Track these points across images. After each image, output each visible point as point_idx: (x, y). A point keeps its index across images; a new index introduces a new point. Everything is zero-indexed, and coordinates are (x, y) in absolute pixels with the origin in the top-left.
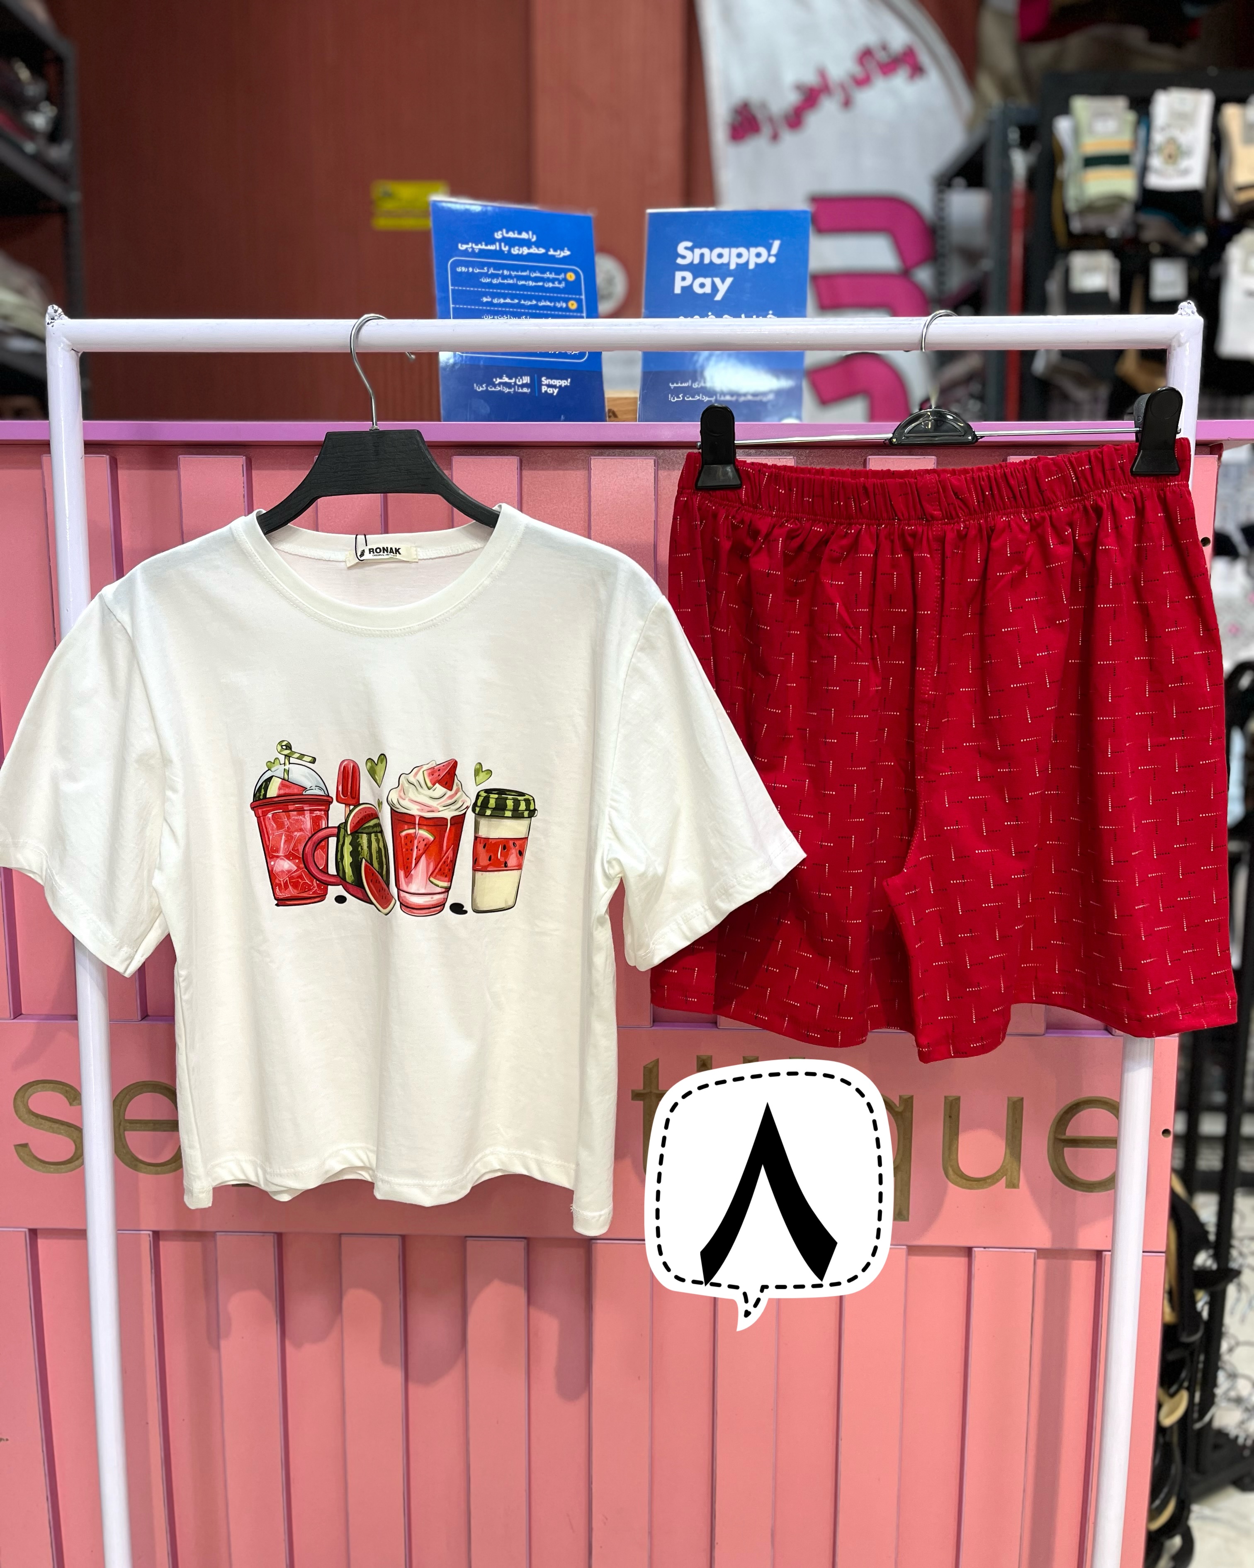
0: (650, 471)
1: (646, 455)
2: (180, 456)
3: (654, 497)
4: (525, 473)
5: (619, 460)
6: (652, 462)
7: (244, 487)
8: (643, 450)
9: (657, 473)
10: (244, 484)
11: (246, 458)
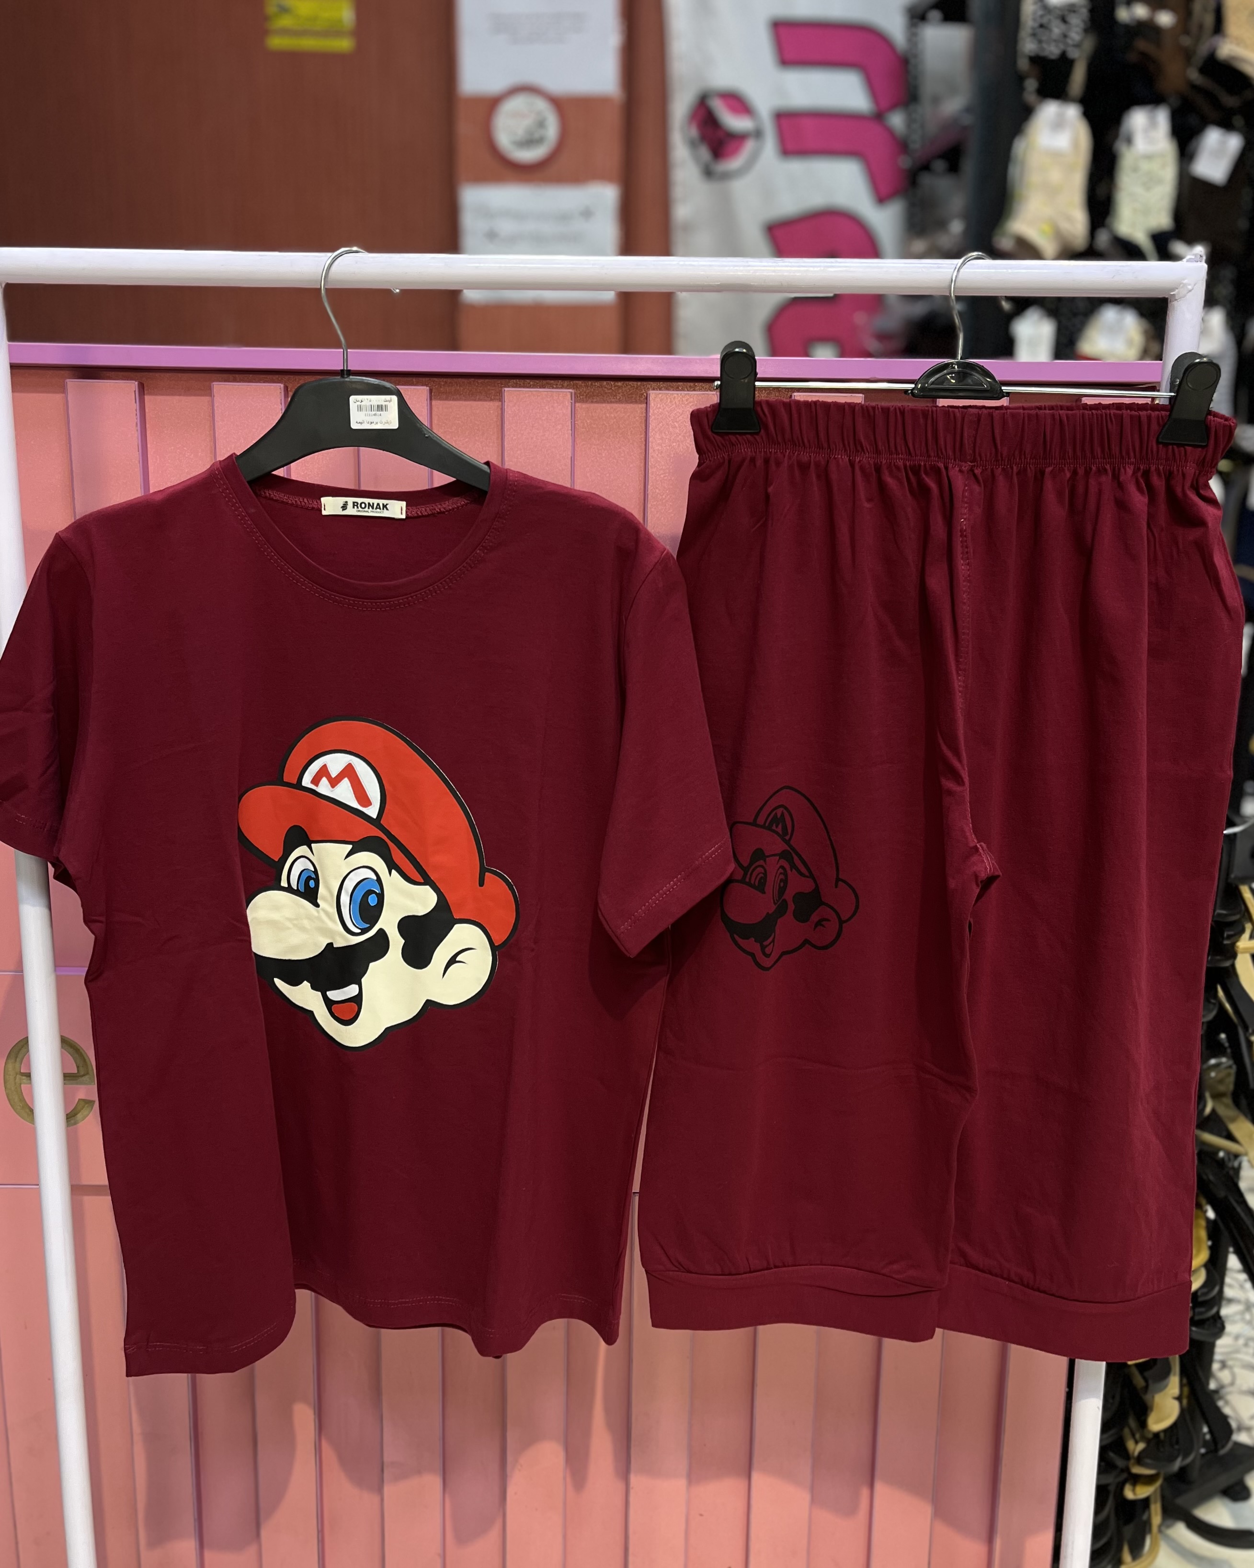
0: (567, 404)
1: (563, 387)
2: (68, 380)
3: (570, 432)
4: (434, 402)
5: (534, 393)
6: (570, 393)
7: (136, 415)
8: (560, 381)
9: (575, 406)
10: (136, 411)
11: (138, 384)
